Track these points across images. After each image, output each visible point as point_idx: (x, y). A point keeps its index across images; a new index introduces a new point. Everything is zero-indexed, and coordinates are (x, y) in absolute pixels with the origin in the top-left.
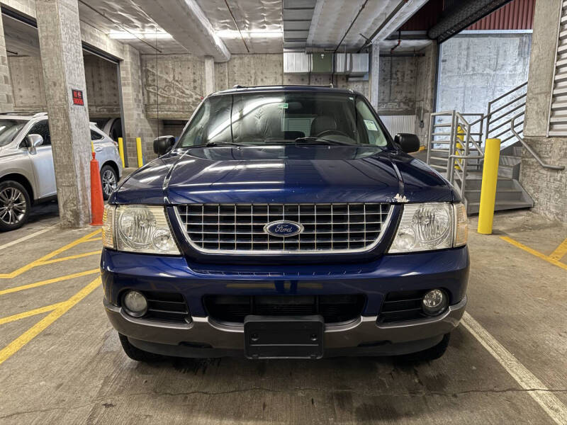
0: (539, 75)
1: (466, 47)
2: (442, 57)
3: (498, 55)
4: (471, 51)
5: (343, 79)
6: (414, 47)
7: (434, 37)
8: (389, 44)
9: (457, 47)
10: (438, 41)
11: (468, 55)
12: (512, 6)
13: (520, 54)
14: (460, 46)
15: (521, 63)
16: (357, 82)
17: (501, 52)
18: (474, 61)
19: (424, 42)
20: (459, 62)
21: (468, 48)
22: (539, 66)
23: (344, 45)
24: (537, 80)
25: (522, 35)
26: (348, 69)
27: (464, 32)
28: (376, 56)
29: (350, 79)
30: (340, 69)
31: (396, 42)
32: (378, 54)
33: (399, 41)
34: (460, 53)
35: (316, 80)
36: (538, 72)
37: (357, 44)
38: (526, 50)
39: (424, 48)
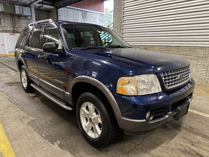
0: (117, 26)
1: (66, 12)
2: (59, 14)
3: (76, 16)
4: (68, 13)
5: (17, 17)
6: (47, 8)
7: (55, 6)
8: (38, 5)
9: (63, 11)
10: (57, 8)
11: (67, 15)
12: (84, 2)
13: (82, 17)
14: (64, 11)
15: (83, 20)
16: (24, 19)
17: (77, 15)
18: (69, 17)
19: (52, 7)
20: (65, 17)
21: (67, 12)
22: (116, 23)
23: (18, 2)
24: (116, 28)
25: (82, 11)
26: (21, 13)
27: (68, 6)
28: (33, 9)
29: (21, 17)
30: (17, 12)
31: (41, 5)
32: (34, 8)
33: (43, 5)
34: (65, 14)
35: (3, 15)
36: (116, 25)
37: (24, 3)
38: (84, 16)
39: (51, 9)
